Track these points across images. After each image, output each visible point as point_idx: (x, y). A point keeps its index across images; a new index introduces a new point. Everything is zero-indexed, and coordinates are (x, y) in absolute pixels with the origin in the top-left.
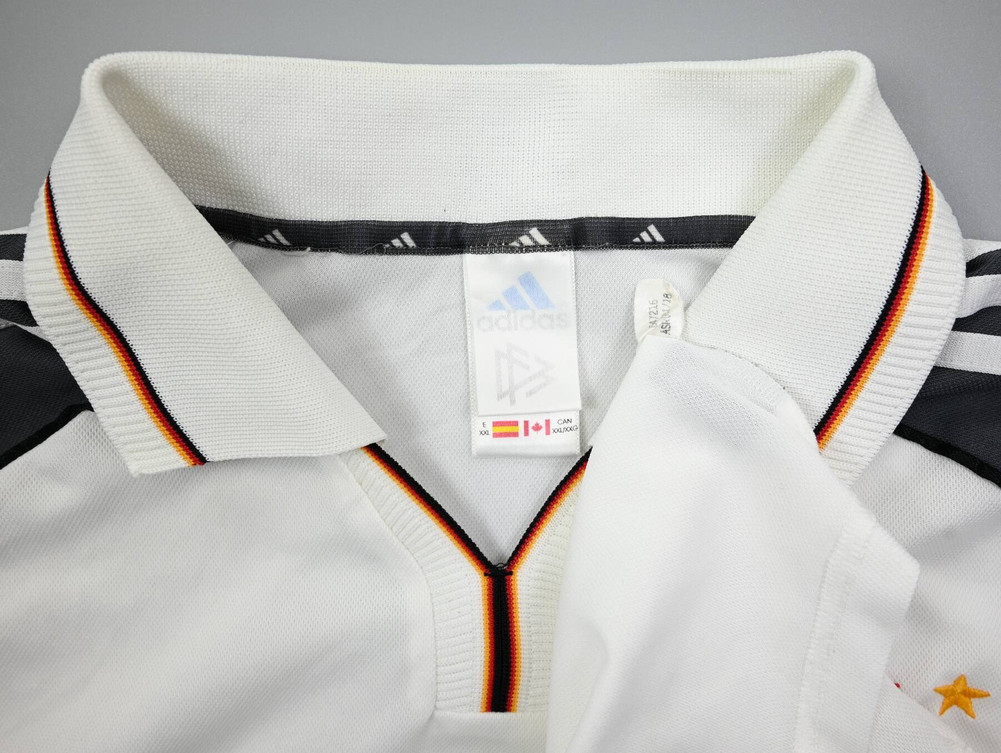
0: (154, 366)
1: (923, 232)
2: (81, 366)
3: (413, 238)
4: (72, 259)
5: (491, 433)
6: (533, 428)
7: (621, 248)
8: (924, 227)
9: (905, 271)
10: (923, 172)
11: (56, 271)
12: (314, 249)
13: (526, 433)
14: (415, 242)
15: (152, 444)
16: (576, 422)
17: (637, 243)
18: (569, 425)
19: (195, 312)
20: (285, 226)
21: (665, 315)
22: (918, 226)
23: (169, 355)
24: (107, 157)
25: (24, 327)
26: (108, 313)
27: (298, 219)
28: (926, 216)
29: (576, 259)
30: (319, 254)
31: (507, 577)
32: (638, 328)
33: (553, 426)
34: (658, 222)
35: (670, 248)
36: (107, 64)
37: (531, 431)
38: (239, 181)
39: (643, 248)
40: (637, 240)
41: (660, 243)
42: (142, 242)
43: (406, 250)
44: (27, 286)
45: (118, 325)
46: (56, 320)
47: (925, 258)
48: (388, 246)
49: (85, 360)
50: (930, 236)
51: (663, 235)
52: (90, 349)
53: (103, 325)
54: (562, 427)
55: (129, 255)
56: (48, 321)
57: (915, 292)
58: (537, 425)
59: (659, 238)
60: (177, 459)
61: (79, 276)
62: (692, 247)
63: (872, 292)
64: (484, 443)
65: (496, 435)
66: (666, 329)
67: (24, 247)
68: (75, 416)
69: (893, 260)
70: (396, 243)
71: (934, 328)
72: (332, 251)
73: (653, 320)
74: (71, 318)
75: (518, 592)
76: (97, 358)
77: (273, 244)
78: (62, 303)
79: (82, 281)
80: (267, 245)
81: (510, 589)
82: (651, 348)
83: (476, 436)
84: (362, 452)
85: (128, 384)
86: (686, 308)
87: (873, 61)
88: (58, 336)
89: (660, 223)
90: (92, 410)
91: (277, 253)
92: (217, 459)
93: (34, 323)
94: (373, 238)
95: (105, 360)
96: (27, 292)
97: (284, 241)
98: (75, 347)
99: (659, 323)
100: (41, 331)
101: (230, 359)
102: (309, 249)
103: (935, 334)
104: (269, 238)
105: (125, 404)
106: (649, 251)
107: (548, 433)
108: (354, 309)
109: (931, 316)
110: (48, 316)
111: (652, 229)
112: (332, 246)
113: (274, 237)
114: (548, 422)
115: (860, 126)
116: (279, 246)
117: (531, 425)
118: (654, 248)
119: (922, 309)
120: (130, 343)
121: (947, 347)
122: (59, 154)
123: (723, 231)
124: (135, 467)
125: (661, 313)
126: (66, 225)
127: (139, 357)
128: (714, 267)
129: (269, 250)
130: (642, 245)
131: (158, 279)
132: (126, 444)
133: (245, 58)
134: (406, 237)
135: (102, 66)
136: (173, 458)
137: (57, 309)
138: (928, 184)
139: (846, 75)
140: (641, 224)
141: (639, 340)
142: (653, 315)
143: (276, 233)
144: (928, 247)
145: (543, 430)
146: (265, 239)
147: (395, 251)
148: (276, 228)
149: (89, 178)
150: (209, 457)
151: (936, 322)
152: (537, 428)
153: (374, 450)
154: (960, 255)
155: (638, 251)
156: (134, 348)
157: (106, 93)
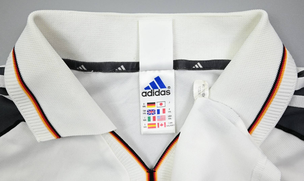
0: (45, 107)
1: (284, 64)
2: (22, 108)
3: (124, 67)
4: (21, 74)
5: (147, 127)
6: (160, 125)
7: (189, 70)
8: (284, 62)
9: (279, 75)
10: (283, 45)
11: (16, 78)
12: (94, 71)
13: (158, 127)
14: (125, 68)
15: (44, 132)
16: (174, 123)
17: (194, 68)
18: (172, 124)
19: (60, 90)
20: (85, 64)
21: (203, 91)
22: (283, 62)
23: (50, 104)
24: (35, 42)
25: (4, 96)
26: (32, 91)
27: (90, 62)
28: (285, 59)
29: (175, 73)
30: (95, 73)
31: (154, 173)
32: (195, 95)
33: (167, 124)
34: (200, 62)
35: (204, 70)
36: (35, 14)
37: (160, 126)
38: (72, 50)
39: (196, 70)
40: (194, 67)
41: (201, 68)
42: (45, 68)
43: (122, 71)
44: (6, 83)
45: (34, 95)
46: (15, 93)
47: (285, 71)
48: (117, 70)
49: (23, 106)
50: (286, 65)
51: (202, 66)
52: (25, 102)
53: (30, 95)
54: (170, 125)
55: (40, 72)
56: (12, 94)
57: (282, 82)
58: (162, 124)
59: (201, 67)
60: (52, 136)
61: (24, 79)
62: (211, 69)
63: (269, 82)
64: (145, 130)
65: (149, 128)
66: (204, 95)
67: (4, 71)
68: (19, 123)
69: (275, 72)
70: (119, 69)
71: (288, 93)
72: (99, 72)
73: (199, 93)
74: (20, 93)
75: (157, 177)
76: (27, 105)
77: (81, 70)
78: (17, 88)
79: (24, 81)
80: (79, 70)
81: (155, 176)
82: (199, 101)
83: (142, 128)
84: (109, 134)
85: (37, 113)
86: (210, 88)
87: (267, 12)
88: (15, 98)
89: (201, 62)
90: (25, 121)
91: (82, 73)
92: (64, 136)
93: (8, 95)
94: (112, 67)
95: (30, 106)
96: (6, 85)
97: (85, 69)
98: (20, 102)
99: (201, 94)
100: (10, 97)
101: (70, 105)
102: (93, 71)
103: (289, 95)
104: (80, 68)
105: (36, 119)
106: (198, 71)
107: (165, 126)
108: (106, 89)
109: (287, 89)
110: (13, 92)
111: (199, 64)
112: (99, 70)
113: (82, 67)
114: (165, 123)
115: (264, 31)
116: (83, 70)
117: (160, 124)
118: (199, 70)
119: (284, 87)
120: (38, 100)
121: (292, 100)
122: (18, 42)
123: (221, 65)
124: (38, 139)
125: (202, 90)
126: (20, 64)
127: (40, 105)
128: (218, 76)
129: (80, 72)
130: (196, 69)
131: (49, 80)
132: (36, 132)
133: (75, 12)
134: (122, 67)
135: (34, 14)
136: (51, 136)
137: (15, 90)
138: (285, 49)
139: (259, 16)
140: (195, 62)
141: (195, 99)
142: (199, 91)
143: (83, 66)
144: (286, 68)
145: (164, 126)
146: (79, 68)
147: (119, 71)
148: (83, 64)
149: (29, 48)
150: (62, 136)
151: (289, 91)
152: (162, 125)
153: (113, 133)
154: (296, 71)
155: (194, 71)
156: (39, 102)
157: (35, 23)
